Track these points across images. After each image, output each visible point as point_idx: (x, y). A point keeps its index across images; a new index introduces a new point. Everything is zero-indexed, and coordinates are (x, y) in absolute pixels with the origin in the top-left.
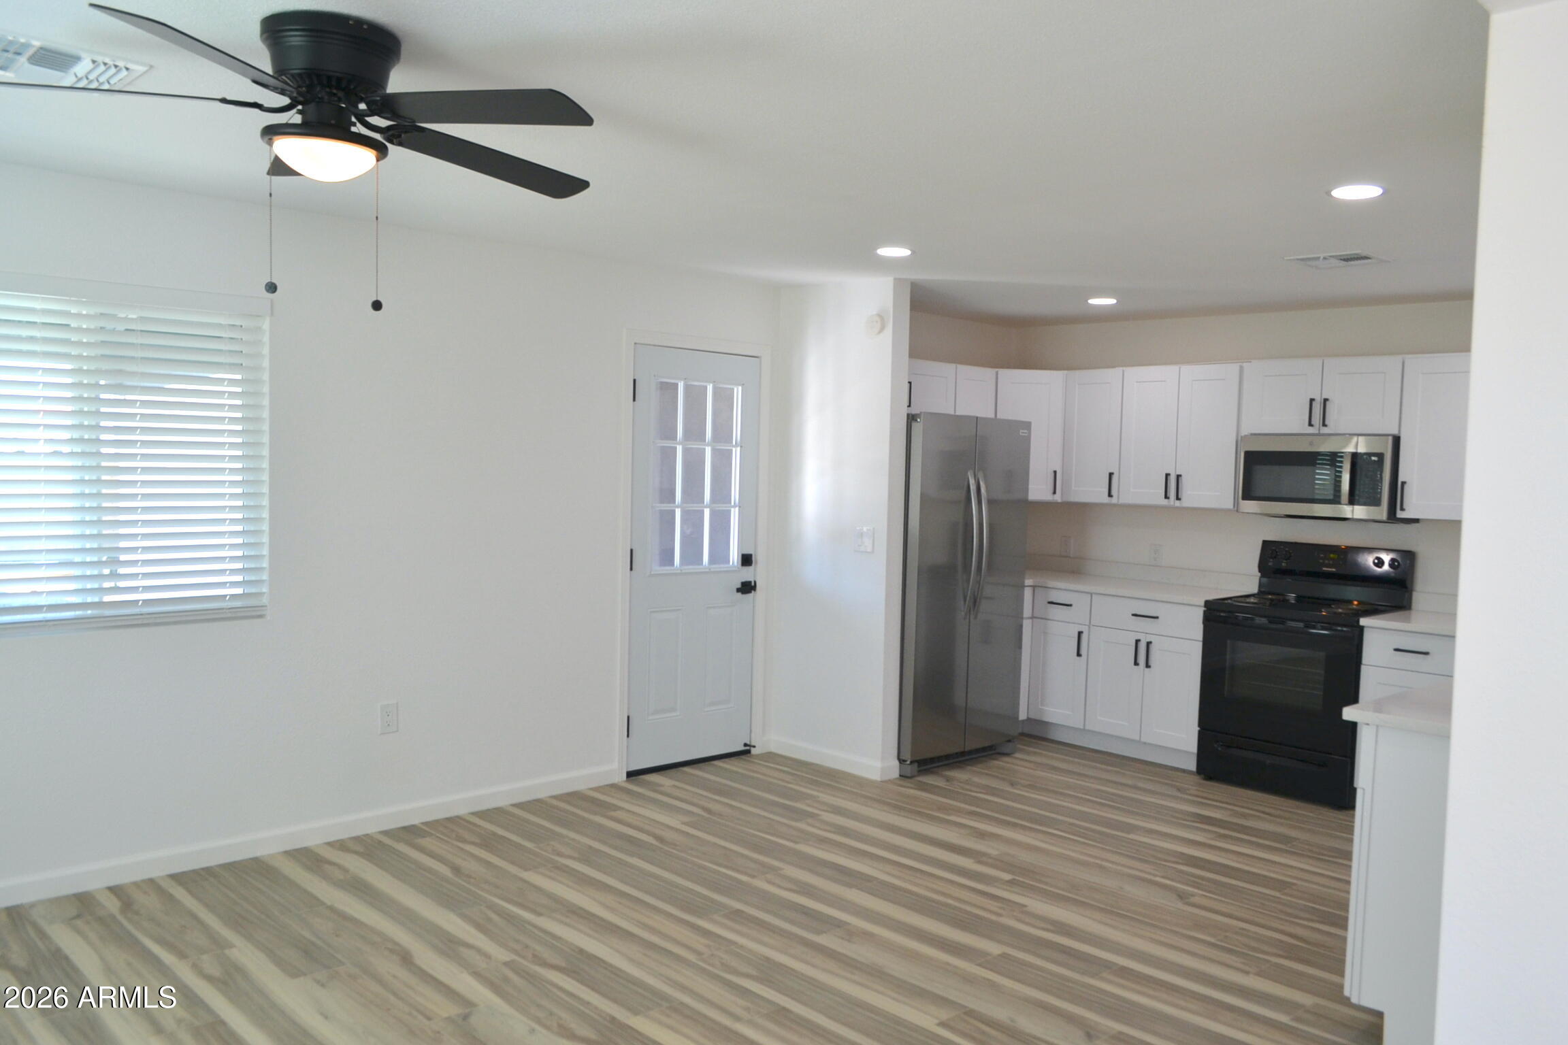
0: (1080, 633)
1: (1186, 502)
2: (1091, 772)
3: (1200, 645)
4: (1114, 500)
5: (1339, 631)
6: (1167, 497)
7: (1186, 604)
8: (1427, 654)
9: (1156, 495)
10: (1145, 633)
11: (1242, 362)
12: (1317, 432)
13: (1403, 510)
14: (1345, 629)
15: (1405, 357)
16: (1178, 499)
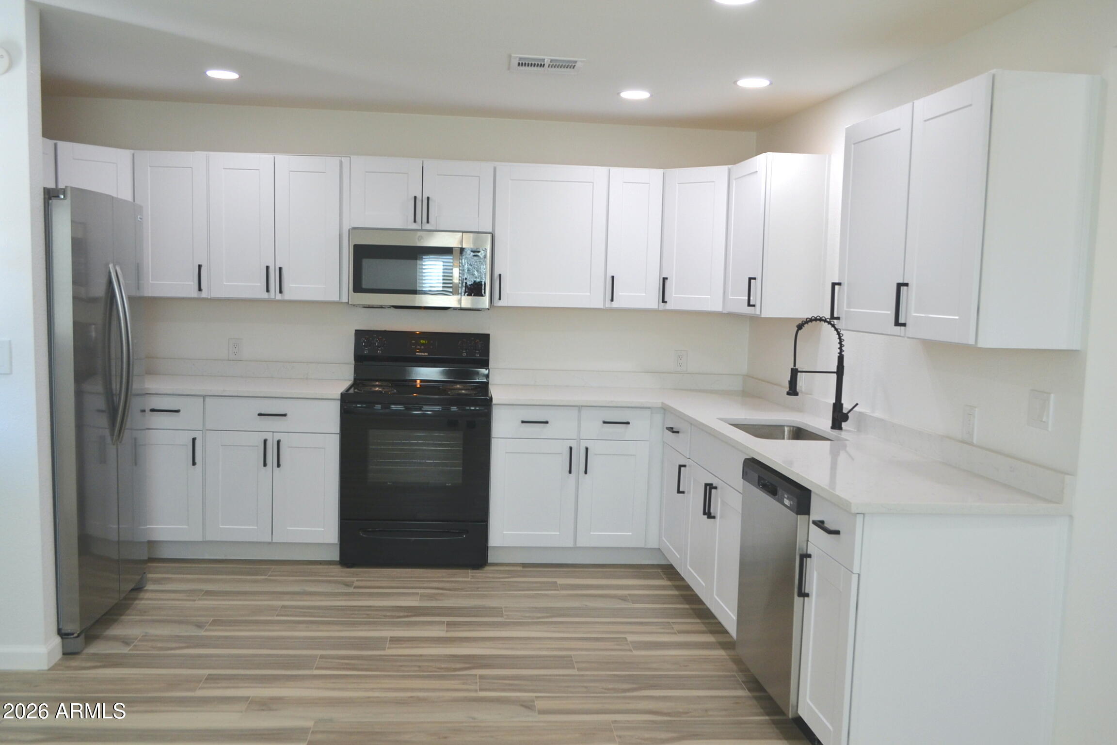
0: (194, 440)
1: (288, 295)
2: (247, 588)
3: (338, 437)
4: (204, 294)
5: (468, 410)
6: (268, 291)
7: (319, 399)
8: (547, 422)
9: (255, 288)
10: (273, 432)
11: (341, 157)
12: (420, 228)
13: (500, 299)
14: (478, 408)
15: (497, 163)
16: (281, 292)
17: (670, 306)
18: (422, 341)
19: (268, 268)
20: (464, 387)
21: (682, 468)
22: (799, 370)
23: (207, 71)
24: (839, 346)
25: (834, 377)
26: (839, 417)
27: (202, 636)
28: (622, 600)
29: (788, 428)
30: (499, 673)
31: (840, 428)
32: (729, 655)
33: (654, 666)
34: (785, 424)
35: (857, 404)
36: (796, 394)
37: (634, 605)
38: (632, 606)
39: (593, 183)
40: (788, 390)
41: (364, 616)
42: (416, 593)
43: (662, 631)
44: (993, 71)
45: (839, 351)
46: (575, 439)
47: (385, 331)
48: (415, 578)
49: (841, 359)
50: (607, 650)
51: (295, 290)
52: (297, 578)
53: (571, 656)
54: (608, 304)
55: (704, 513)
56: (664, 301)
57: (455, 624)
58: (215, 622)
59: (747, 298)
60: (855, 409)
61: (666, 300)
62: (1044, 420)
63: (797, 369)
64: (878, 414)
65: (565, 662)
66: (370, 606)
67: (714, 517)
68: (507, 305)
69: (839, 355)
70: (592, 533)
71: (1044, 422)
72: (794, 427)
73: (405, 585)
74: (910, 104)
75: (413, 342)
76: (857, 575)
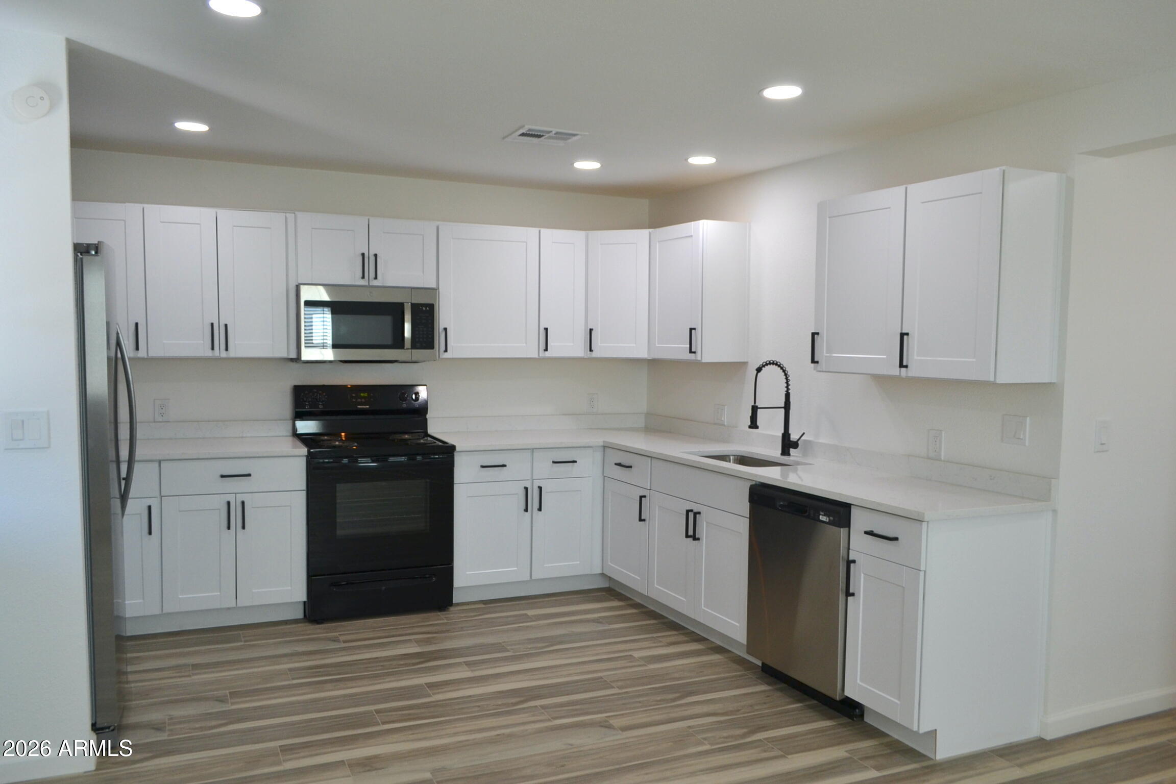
0: (149, 508)
1: (234, 352)
3: (303, 495)
4: (141, 354)
6: (213, 348)
7: (285, 456)
8: (504, 466)
9: (199, 347)
10: (236, 494)
11: (286, 213)
12: (368, 284)
13: (446, 351)
14: (441, 456)
15: (439, 223)
16: (227, 349)
17: (596, 354)
18: (362, 394)
19: (212, 324)
20: (412, 436)
21: (643, 499)
22: (759, 406)
23: (175, 123)
24: (786, 385)
25: (783, 411)
26: (788, 445)
27: (232, 710)
28: (598, 622)
29: (733, 457)
30: (556, 701)
31: (789, 454)
32: (727, 658)
33: (676, 675)
34: (731, 454)
35: (804, 434)
36: (757, 427)
37: (610, 626)
38: (609, 628)
39: (526, 242)
40: (749, 423)
41: (380, 668)
42: (409, 640)
43: (654, 645)
44: (1004, 168)
45: (786, 389)
46: (528, 480)
47: (324, 386)
48: (392, 625)
49: (788, 396)
50: (623, 668)
51: (241, 347)
52: (274, 640)
53: (601, 678)
54: (542, 354)
55: (687, 536)
56: (591, 350)
57: (475, 664)
58: (233, 695)
59: (688, 346)
60: (802, 438)
61: (593, 348)
62: (1021, 438)
63: (757, 406)
64: (822, 440)
65: (603, 684)
66: (377, 658)
67: (698, 539)
68: (451, 357)
69: (786, 393)
70: (545, 565)
71: (1022, 439)
72: (738, 456)
73: (392, 634)
74: (902, 188)
75: (354, 395)
76: (923, 572)
